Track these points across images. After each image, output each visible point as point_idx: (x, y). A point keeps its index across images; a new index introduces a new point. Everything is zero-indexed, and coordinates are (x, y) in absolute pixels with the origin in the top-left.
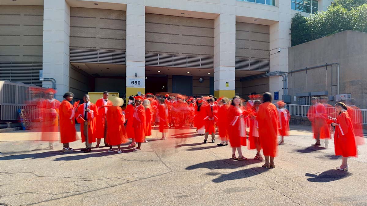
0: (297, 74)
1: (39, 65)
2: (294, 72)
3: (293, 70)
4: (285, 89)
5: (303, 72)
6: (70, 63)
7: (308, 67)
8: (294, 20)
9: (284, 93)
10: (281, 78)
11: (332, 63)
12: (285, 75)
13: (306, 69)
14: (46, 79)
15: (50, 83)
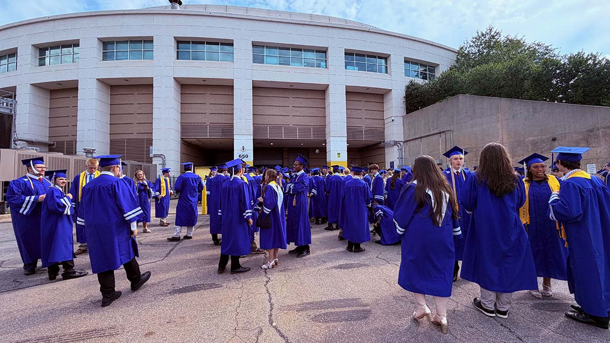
0: (412, 143)
1: (150, 142)
2: (409, 141)
3: (408, 139)
4: (401, 158)
5: (417, 140)
6: (182, 139)
7: (422, 135)
8: (408, 87)
9: (399, 163)
10: (396, 148)
11: (445, 130)
12: (400, 144)
13: (421, 138)
14: (155, 156)
15: (161, 159)
